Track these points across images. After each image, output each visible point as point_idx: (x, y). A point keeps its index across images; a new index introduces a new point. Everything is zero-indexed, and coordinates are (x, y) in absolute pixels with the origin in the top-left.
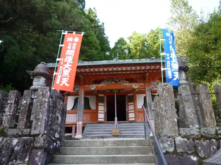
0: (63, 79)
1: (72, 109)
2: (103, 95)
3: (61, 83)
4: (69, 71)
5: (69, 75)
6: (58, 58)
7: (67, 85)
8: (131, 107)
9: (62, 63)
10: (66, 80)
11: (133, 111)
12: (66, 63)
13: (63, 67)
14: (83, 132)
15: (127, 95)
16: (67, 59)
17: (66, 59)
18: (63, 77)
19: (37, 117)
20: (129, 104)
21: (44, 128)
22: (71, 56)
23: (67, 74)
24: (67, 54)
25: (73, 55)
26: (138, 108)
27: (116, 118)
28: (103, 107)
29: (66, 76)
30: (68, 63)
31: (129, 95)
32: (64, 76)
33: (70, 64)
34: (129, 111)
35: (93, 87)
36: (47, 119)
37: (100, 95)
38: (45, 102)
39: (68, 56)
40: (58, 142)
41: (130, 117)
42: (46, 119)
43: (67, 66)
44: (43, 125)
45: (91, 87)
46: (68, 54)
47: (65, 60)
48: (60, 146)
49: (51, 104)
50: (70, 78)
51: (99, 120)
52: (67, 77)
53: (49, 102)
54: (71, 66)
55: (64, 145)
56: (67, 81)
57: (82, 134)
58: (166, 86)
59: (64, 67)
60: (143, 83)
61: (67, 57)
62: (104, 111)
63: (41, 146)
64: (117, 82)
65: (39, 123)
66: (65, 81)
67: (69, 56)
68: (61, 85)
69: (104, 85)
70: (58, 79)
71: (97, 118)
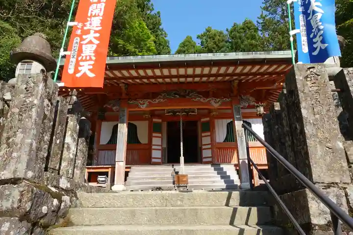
0: (81, 63)
1: (108, 143)
2: (160, 121)
3: (77, 71)
4: (95, 46)
5: (94, 54)
6: (71, 21)
7: (91, 75)
8: (206, 140)
9: (79, 32)
10: (89, 65)
11: (209, 146)
12: (88, 32)
13: (82, 40)
14: (125, 180)
15: (200, 120)
16: (91, 24)
17: (88, 24)
18: (81, 60)
19: (11, 140)
20: (203, 135)
21: (25, 165)
22: (99, 15)
23: (90, 54)
24: (89, 15)
25: (101, 14)
26: (218, 141)
27: (182, 159)
28: (160, 139)
29: (88, 58)
30: (92, 32)
31: (203, 120)
32: (84, 58)
33: (96, 32)
34: (204, 147)
35: (144, 104)
36: (34, 145)
37: (155, 120)
38: (33, 105)
39: (92, 18)
40: (66, 198)
41: (204, 156)
42: (31, 144)
43: (91, 37)
44: (25, 158)
45: (141, 104)
46: (91, 14)
47: (85, 26)
48: (70, 207)
49: (46, 113)
50: (96, 60)
51: (153, 160)
52: (91, 59)
53: (42, 107)
54: (98, 35)
55: (81, 204)
56: (91, 67)
57: (125, 184)
58: (311, 70)
59: (84, 40)
60: (228, 98)
61: (89, 19)
62: (162, 146)
63: (13, 208)
64: (184, 96)
65: (15, 154)
66: (86, 68)
67: (95, 16)
68: (78, 75)
69: (162, 100)
70: (70, 63)
71: (150, 157)
